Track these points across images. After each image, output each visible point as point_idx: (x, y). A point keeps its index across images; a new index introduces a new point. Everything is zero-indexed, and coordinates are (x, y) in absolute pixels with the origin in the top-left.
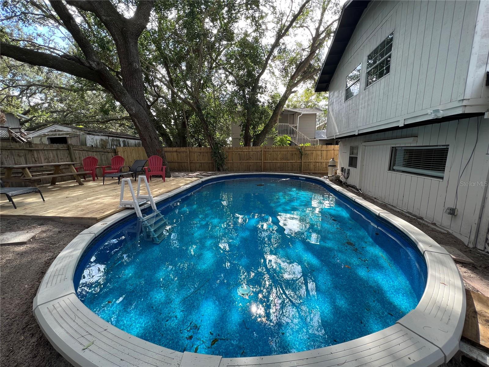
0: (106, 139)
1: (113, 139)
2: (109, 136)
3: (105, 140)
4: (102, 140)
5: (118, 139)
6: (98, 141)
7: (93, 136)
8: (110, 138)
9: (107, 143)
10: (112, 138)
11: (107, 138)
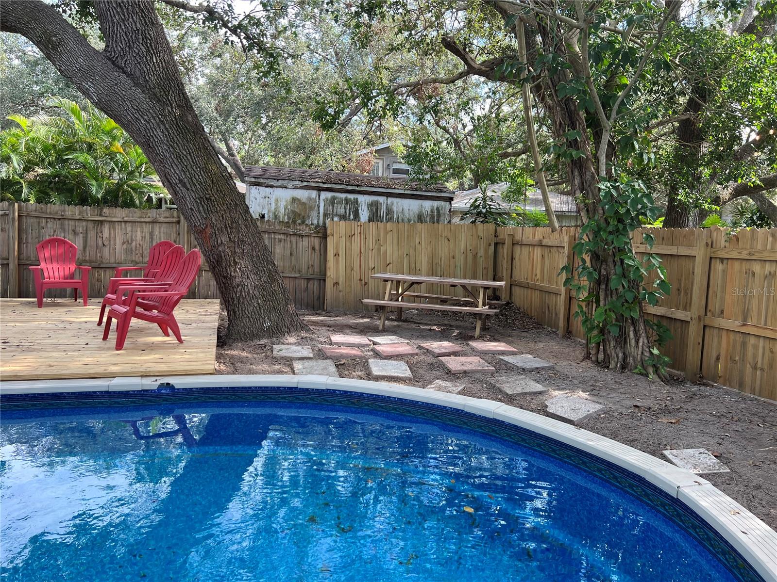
0: (310, 199)
1: (334, 198)
2: (320, 189)
3: (304, 200)
4: (294, 200)
5: (351, 196)
6: (282, 204)
7: (269, 190)
8: (325, 195)
9: (312, 208)
10: (329, 195)
11: (314, 194)
